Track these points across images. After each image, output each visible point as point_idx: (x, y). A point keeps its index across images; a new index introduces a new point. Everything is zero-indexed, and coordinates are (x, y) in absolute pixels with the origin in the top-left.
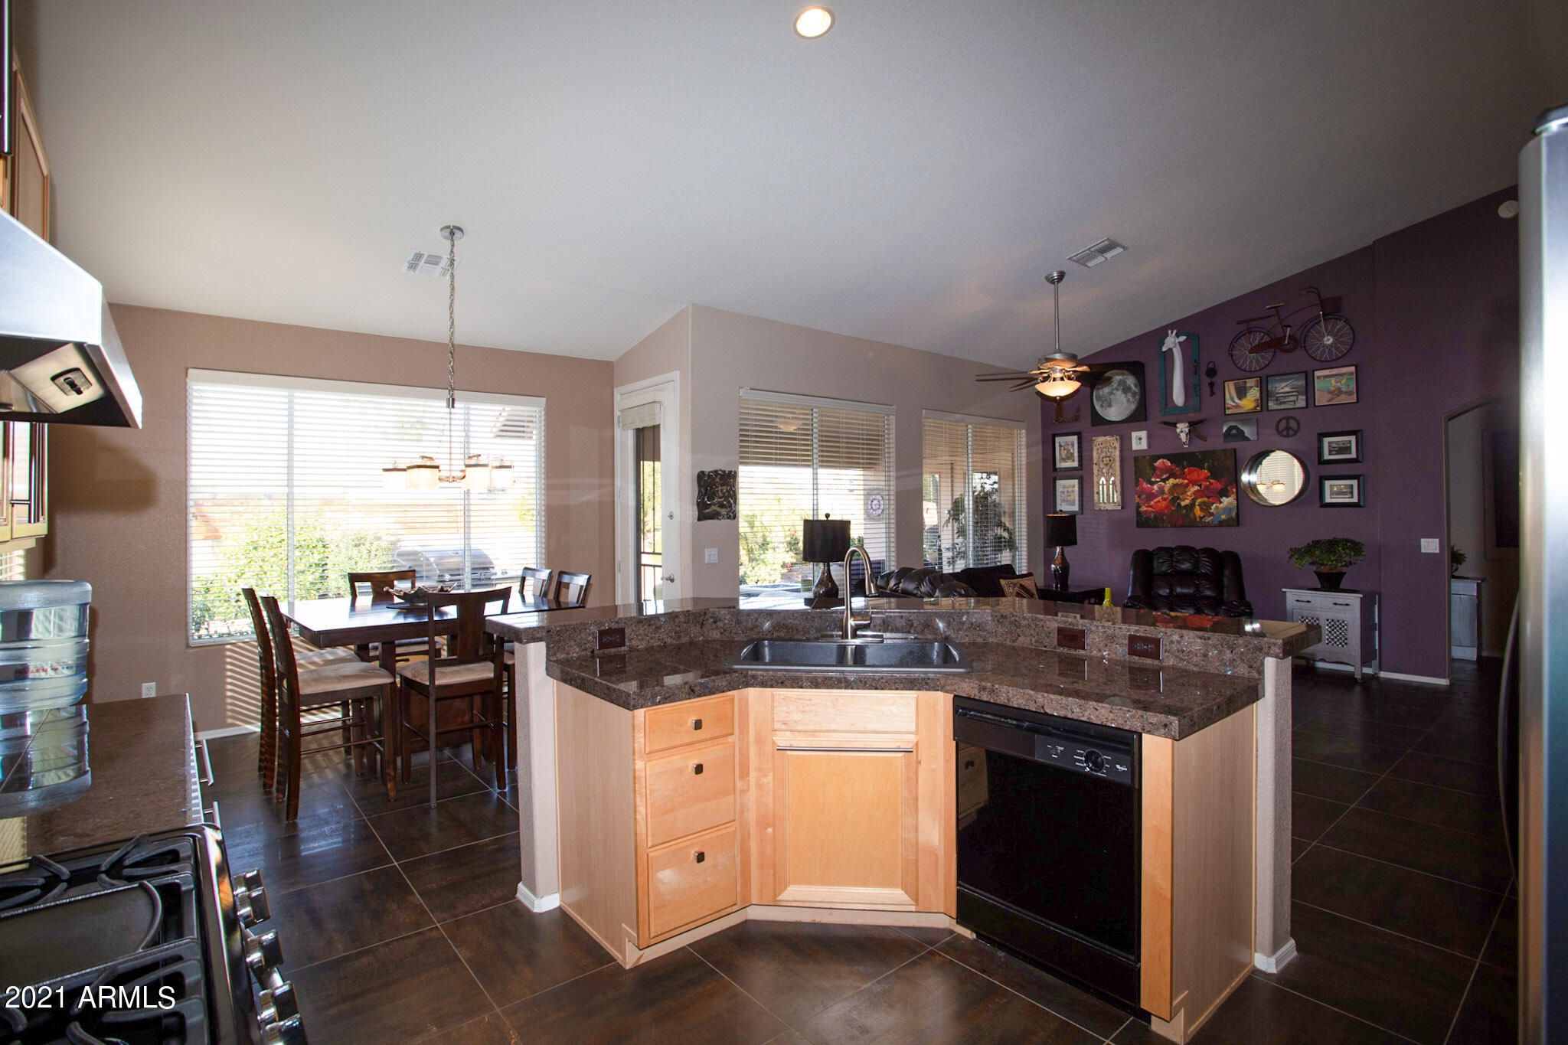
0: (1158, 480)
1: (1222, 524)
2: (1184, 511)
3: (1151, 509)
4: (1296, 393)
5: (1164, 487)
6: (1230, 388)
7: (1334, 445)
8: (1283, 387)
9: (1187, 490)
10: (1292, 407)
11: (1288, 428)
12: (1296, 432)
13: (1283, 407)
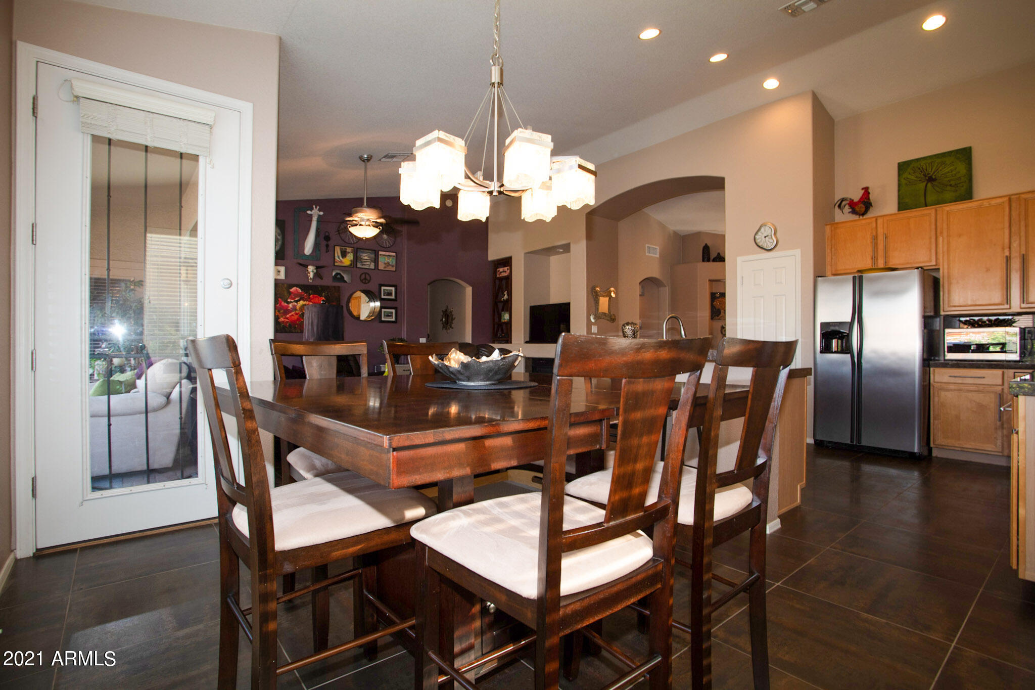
4: (370, 261)
5: (296, 306)
6: (338, 250)
7: (386, 291)
8: (365, 256)
10: (368, 268)
11: (365, 279)
12: (369, 282)
13: (364, 267)
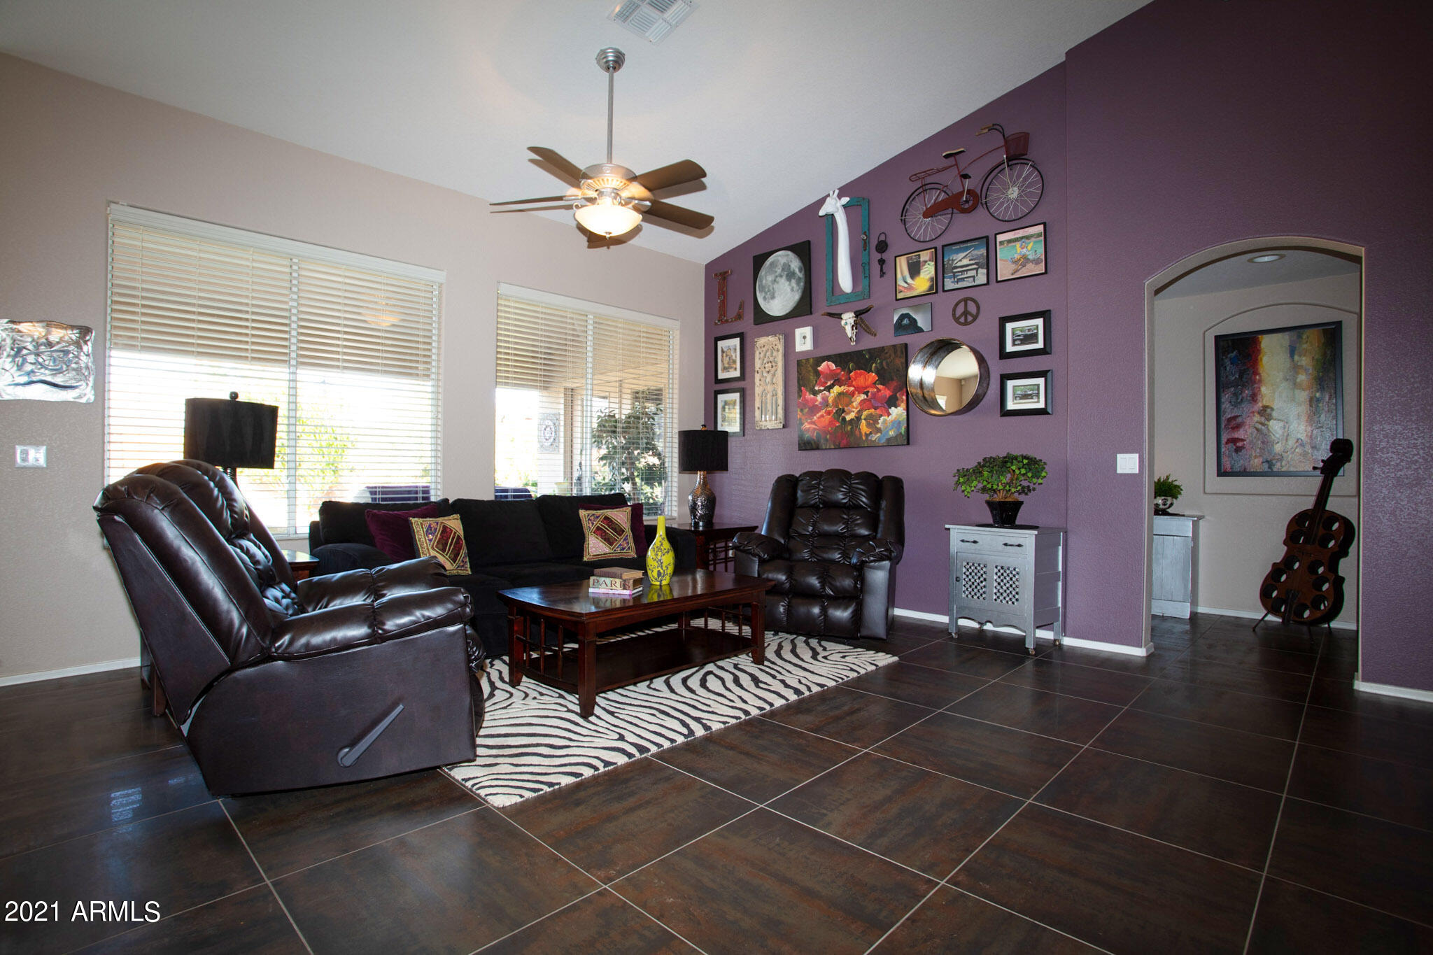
0: (822, 388)
1: (890, 443)
2: (849, 428)
3: (814, 426)
4: (975, 266)
6: (902, 264)
7: (1019, 333)
8: (961, 259)
9: (853, 399)
10: (971, 285)
11: (966, 313)
12: (975, 318)
13: (961, 285)
